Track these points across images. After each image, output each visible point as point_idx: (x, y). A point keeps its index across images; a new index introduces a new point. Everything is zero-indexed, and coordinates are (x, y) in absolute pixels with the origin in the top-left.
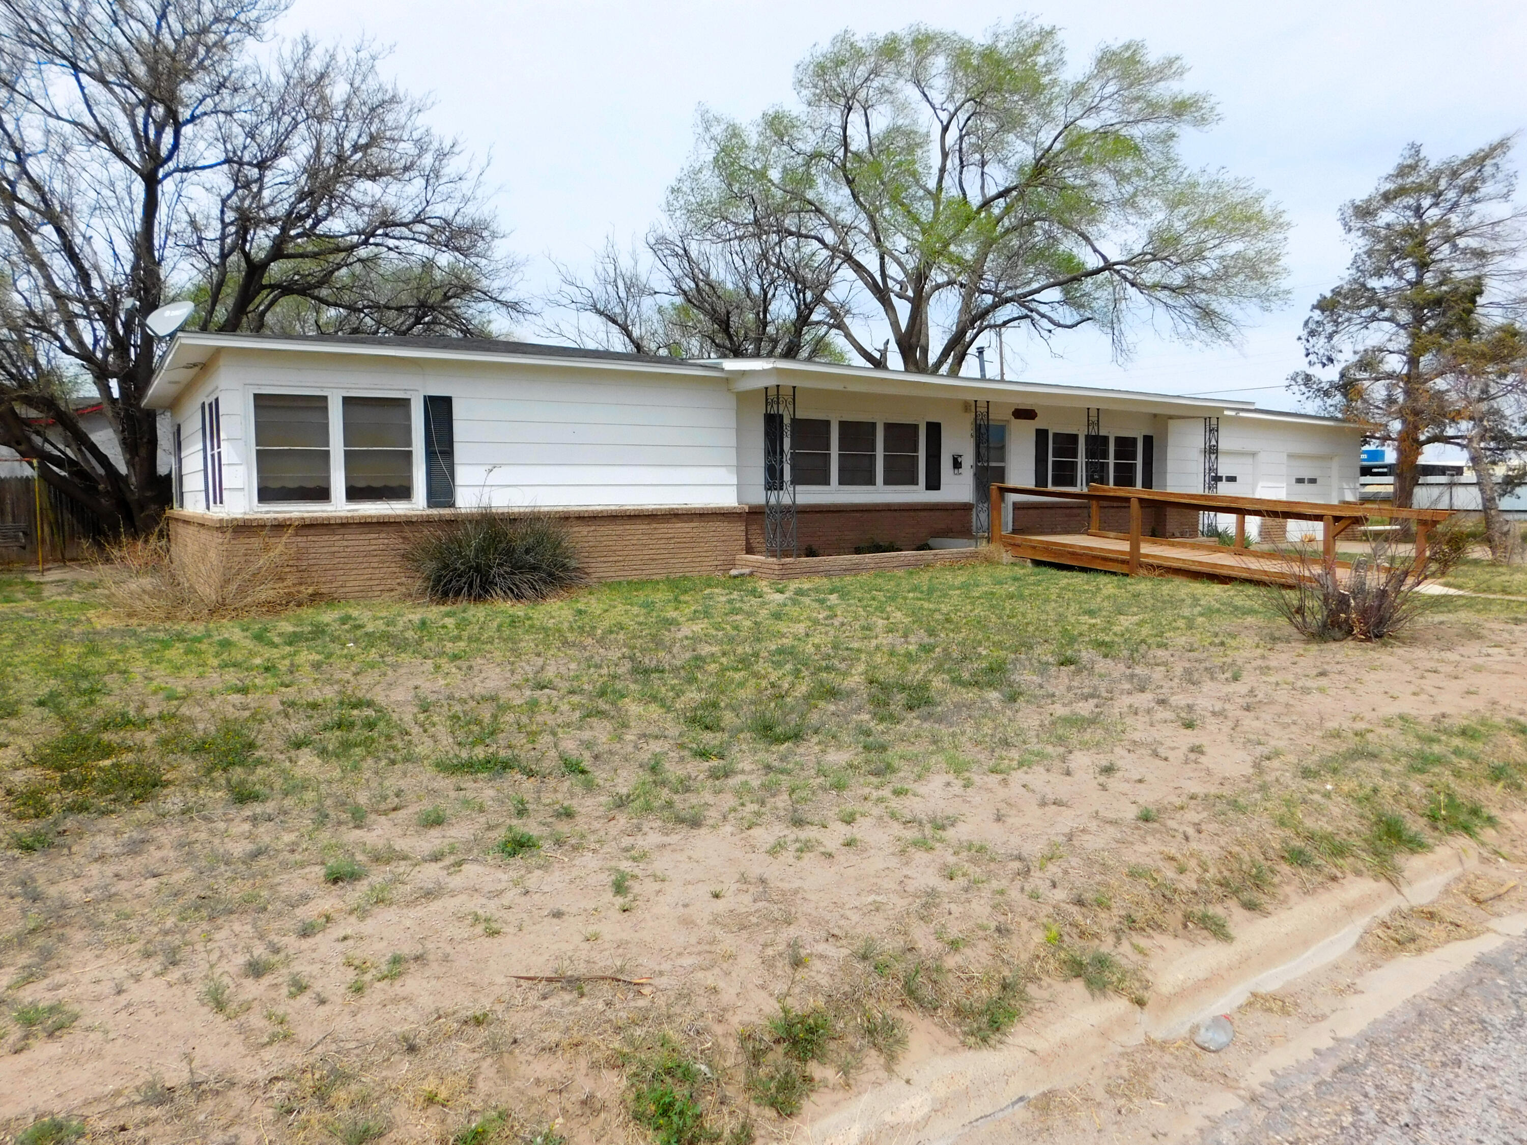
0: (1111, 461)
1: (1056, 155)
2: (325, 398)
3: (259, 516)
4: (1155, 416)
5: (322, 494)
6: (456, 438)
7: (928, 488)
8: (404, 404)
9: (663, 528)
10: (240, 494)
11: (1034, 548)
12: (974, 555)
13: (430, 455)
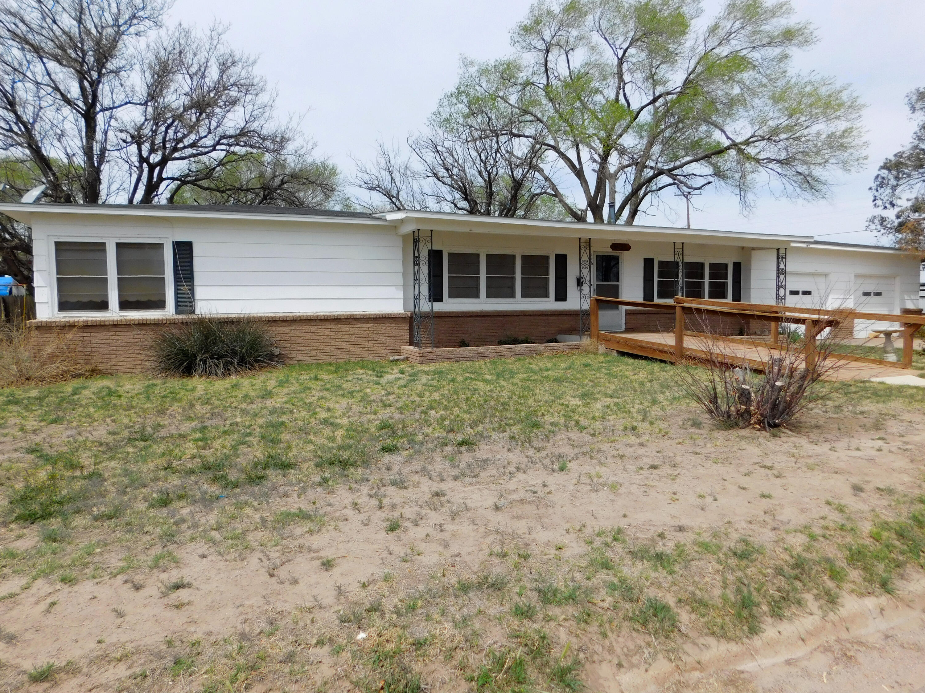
0: (707, 281)
1: (699, 75)
2: (104, 244)
3: (58, 320)
4: (743, 248)
5: (103, 306)
6: (195, 269)
7: (557, 299)
8: (159, 246)
9: (346, 328)
10: (46, 305)
11: (618, 342)
12: (577, 347)
13: (177, 280)
